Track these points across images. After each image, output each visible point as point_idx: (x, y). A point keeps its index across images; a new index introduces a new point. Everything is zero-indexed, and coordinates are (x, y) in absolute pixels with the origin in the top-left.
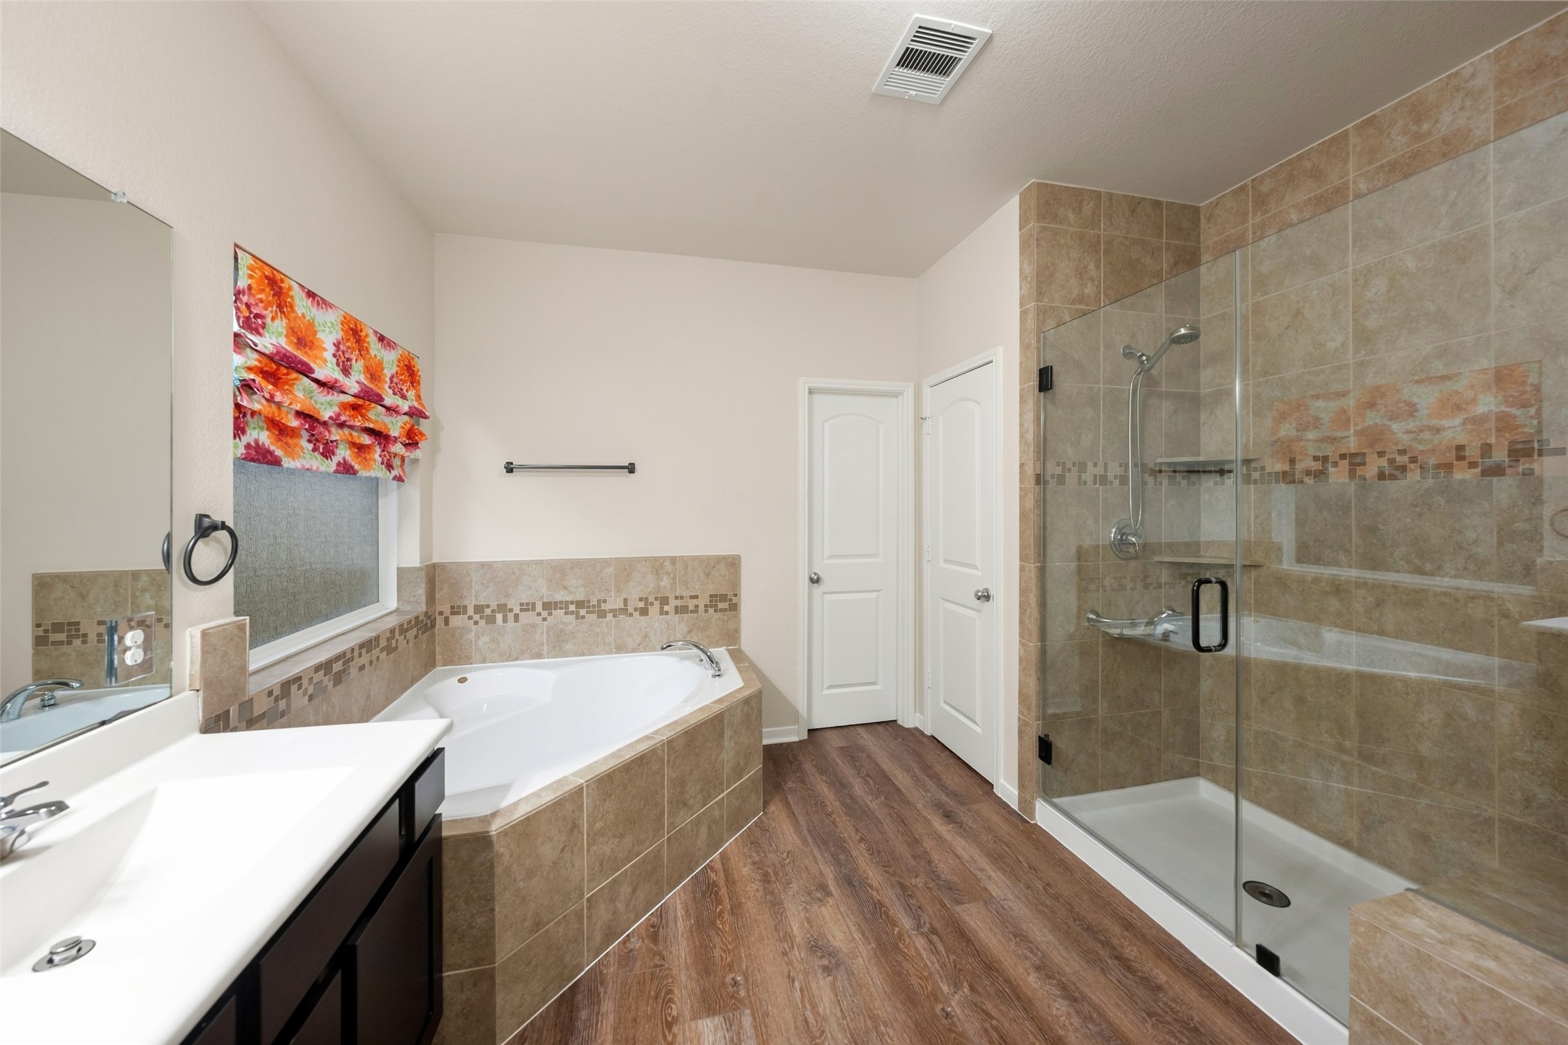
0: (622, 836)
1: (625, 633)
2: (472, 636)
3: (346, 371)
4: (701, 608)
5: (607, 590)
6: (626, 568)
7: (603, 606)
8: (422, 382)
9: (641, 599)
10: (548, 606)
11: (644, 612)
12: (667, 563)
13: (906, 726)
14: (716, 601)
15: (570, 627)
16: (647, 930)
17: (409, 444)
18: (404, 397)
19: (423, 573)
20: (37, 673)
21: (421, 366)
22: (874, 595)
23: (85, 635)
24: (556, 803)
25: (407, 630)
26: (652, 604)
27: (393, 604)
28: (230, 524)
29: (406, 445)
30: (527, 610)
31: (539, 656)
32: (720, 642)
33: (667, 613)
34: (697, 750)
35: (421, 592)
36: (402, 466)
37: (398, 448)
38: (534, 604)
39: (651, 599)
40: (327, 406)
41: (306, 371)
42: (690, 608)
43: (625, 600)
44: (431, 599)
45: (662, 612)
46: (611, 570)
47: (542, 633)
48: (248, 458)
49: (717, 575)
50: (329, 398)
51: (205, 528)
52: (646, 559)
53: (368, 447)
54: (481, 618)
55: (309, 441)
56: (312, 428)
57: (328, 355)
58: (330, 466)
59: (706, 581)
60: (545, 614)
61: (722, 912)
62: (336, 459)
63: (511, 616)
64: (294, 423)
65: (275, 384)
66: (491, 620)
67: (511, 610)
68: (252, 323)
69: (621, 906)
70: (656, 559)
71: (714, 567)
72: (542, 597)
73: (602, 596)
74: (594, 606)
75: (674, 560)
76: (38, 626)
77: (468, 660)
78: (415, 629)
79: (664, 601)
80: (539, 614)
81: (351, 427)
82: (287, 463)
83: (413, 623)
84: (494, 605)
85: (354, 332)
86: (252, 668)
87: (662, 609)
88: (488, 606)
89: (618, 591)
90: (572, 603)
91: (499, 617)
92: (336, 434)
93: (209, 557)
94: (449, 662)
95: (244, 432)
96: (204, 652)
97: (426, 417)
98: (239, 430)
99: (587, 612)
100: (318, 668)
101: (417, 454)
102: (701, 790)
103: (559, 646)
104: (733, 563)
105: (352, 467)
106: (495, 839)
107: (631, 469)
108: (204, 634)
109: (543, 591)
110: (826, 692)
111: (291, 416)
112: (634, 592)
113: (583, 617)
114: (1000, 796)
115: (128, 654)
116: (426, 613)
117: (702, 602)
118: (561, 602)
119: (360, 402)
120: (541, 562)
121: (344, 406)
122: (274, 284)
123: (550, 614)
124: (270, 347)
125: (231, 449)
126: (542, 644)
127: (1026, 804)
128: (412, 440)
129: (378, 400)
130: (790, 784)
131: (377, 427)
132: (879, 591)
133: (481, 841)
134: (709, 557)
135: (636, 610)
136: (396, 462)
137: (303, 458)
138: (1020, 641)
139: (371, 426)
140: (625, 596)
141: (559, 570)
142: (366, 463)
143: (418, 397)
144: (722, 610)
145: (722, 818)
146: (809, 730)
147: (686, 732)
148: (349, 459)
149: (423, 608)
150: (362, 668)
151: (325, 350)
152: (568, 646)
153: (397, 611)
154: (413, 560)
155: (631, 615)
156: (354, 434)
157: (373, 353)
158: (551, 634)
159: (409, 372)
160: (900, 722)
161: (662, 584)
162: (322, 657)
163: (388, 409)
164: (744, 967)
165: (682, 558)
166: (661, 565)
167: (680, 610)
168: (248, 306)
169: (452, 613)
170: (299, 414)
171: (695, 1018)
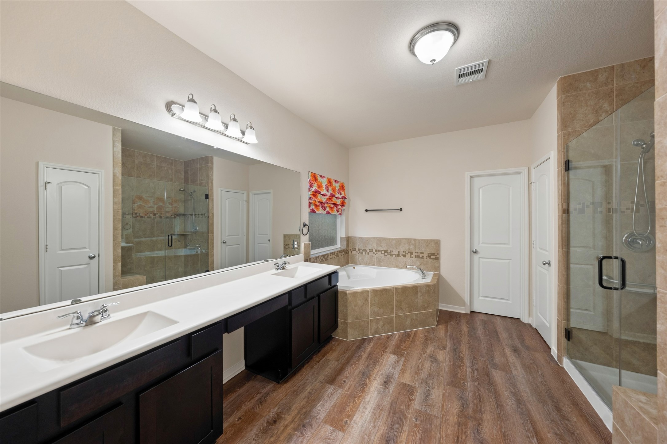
0: (380, 308)
1: (399, 262)
2: (357, 257)
3: (328, 191)
4: (425, 257)
5: (393, 248)
6: (399, 241)
7: (392, 253)
8: (345, 189)
9: (404, 252)
10: (376, 251)
11: (405, 256)
12: (413, 241)
13: (524, 321)
14: (430, 255)
15: (382, 258)
16: (387, 336)
17: (342, 206)
18: (341, 194)
19: (346, 239)
20: (284, 254)
21: (345, 186)
22: (508, 261)
23: (290, 247)
24: (362, 292)
25: (341, 252)
26: (407, 254)
27: (339, 246)
28: (308, 224)
29: (341, 206)
30: (371, 251)
31: (374, 265)
32: (432, 270)
33: (412, 257)
34: (406, 295)
35: (345, 243)
36: (341, 211)
37: (339, 207)
38: (373, 250)
39: (407, 252)
40: (324, 200)
41: (320, 193)
42: (421, 257)
43: (399, 252)
44: (348, 245)
45: (411, 257)
46: (394, 242)
47: (375, 259)
48: (311, 212)
49: (431, 246)
50: (324, 198)
51: (305, 225)
52: (405, 239)
53: (333, 207)
54: (360, 252)
55: (321, 207)
56: (321, 205)
57: (324, 188)
58: (325, 212)
59: (426, 248)
60: (375, 253)
61: (409, 340)
62: (326, 211)
63: (367, 252)
64: (318, 204)
65: (315, 197)
66: (362, 253)
67: (367, 251)
68: (311, 186)
69: (380, 327)
70: (409, 239)
71: (429, 243)
72: (375, 248)
73: (392, 250)
74: (389, 252)
75: (415, 240)
76: (284, 244)
77: (356, 263)
78: (343, 253)
79: (412, 253)
80: (374, 253)
81: (329, 203)
82: (317, 212)
83: (343, 251)
84: (363, 249)
85: (329, 182)
86: (311, 254)
87: (411, 256)
88: (361, 249)
89: (397, 248)
90: (383, 251)
91: (364, 252)
92: (326, 205)
93: (305, 230)
94: (352, 263)
95: (310, 207)
96: (304, 247)
97: (346, 198)
98: (309, 206)
99: (387, 254)
100: (322, 256)
101: (344, 208)
102: (408, 307)
103: (379, 263)
104: (437, 243)
105: (329, 212)
106: (348, 294)
107: (401, 210)
108: (304, 244)
109: (375, 246)
110: (480, 298)
111: (318, 203)
112: (402, 249)
113: (386, 255)
114: (552, 354)
115: (295, 245)
116: (346, 249)
117: (425, 255)
118: (380, 250)
119: (330, 197)
120: (375, 238)
121: (328, 199)
122: (315, 177)
123: (377, 253)
124: (314, 190)
125: (308, 210)
126: (375, 262)
127: (560, 358)
128: (343, 204)
129: (334, 196)
130: (452, 323)
131: (334, 203)
132: (510, 260)
133: (345, 293)
134: (428, 240)
135: (402, 255)
136: (340, 210)
137: (320, 211)
138: (558, 284)
139: (333, 202)
140: (399, 250)
141: (379, 241)
142: (332, 211)
143: (345, 193)
144: (432, 259)
145: (417, 320)
146: (471, 311)
147: (402, 288)
148: (329, 210)
149: (346, 248)
150: (331, 258)
151: (324, 187)
152: (382, 264)
153: (340, 248)
154: (344, 236)
155: (401, 257)
156: (330, 205)
157: (333, 185)
158: (377, 259)
159: (342, 187)
160: (521, 320)
161: (411, 247)
162: (323, 254)
163: (337, 198)
164: (408, 351)
165: (418, 239)
166: (411, 241)
167: (417, 257)
168: (311, 182)
169: (353, 250)
170: (319, 202)
171: (390, 353)
